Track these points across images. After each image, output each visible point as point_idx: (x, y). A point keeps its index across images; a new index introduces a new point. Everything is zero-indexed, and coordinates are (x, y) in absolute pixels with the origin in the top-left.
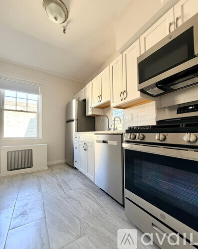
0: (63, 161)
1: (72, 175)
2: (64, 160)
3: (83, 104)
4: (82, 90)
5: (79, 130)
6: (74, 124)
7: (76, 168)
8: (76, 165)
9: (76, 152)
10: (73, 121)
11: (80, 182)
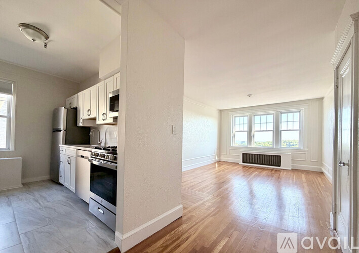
0: (47, 177)
1: (55, 191)
2: (49, 176)
3: (74, 113)
4: (73, 96)
5: (67, 142)
6: (61, 135)
7: (61, 185)
8: (61, 181)
9: (62, 166)
10: (60, 131)
11: (62, 196)
